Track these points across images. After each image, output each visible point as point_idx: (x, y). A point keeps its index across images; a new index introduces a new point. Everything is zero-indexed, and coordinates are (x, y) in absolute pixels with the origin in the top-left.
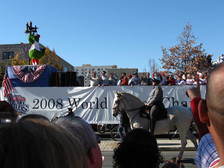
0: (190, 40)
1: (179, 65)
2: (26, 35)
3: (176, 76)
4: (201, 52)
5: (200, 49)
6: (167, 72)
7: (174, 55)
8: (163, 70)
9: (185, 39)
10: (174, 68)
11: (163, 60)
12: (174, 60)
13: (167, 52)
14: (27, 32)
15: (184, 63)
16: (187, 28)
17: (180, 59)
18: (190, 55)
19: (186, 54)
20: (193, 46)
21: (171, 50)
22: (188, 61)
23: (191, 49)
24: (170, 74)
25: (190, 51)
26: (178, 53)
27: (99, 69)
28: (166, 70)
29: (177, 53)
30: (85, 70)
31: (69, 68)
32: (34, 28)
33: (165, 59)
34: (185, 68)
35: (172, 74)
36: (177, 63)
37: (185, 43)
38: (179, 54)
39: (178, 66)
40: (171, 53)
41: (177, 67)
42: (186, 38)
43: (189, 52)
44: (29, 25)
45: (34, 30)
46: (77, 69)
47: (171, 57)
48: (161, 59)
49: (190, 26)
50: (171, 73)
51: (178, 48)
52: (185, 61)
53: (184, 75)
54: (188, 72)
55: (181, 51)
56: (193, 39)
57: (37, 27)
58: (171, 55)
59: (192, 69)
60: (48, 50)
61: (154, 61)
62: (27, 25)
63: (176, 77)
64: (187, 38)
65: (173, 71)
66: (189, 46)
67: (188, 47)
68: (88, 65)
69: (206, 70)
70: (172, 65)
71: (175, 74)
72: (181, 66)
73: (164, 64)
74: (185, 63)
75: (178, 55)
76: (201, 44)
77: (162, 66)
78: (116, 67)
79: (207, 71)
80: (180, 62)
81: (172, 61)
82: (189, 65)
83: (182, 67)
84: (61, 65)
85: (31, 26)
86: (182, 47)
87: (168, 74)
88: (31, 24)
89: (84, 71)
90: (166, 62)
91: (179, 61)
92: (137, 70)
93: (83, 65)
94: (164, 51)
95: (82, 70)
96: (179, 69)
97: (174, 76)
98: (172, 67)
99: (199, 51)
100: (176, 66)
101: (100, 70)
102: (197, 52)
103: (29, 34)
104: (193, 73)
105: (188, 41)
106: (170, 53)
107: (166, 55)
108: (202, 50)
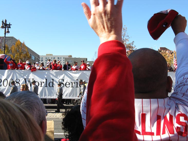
0: (126, 39)
2: (2, 30)
4: (133, 47)
5: (132, 45)
14: (2, 27)
16: (124, 30)
20: (127, 43)
23: (126, 45)
27: (58, 58)
31: (36, 57)
32: (8, 25)
44: (4, 22)
45: (9, 26)
46: (42, 58)
56: (127, 38)
57: (10, 24)
60: (19, 43)
62: (3, 22)
64: (124, 37)
68: (50, 55)
76: (133, 42)
78: (71, 56)
84: (29, 54)
85: (6, 23)
88: (6, 21)
89: (47, 59)
93: (46, 54)
99: (131, 47)
101: (59, 59)
103: (4, 29)
105: (124, 39)
108: (133, 46)
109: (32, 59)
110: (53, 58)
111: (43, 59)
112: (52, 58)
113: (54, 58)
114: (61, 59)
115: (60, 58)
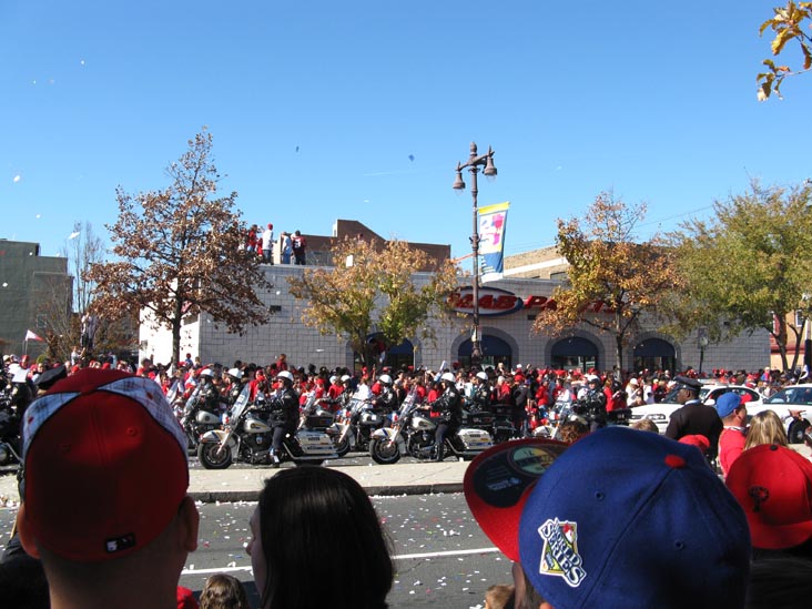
0: (204, 180)
1: (164, 250)
3: (153, 279)
4: (230, 216)
5: (230, 209)
6: (127, 267)
7: (151, 217)
8: (116, 259)
9: (188, 175)
10: (147, 257)
11: (118, 229)
12: (150, 233)
13: (131, 207)
15: (179, 245)
16: (198, 144)
17: (168, 231)
18: (199, 221)
19: (188, 218)
20: (210, 197)
21: (145, 203)
22: (190, 238)
23: (203, 206)
24: (134, 271)
25: (201, 211)
26: (165, 213)
28: (124, 260)
29: (161, 212)
33: (123, 227)
34: (181, 259)
35: (140, 273)
36: (157, 243)
37: (189, 187)
38: (165, 217)
39: (159, 252)
40: (144, 210)
41: (156, 254)
42: (193, 171)
43: (197, 214)
47: (142, 222)
48: (112, 225)
49: (206, 138)
50: (138, 269)
51: (165, 199)
52: (183, 238)
53: (176, 280)
54: (189, 271)
55: (174, 210)
56: (210, 177)
58: (143, 218)
59: (201, 264)
61: (88, 230)
63: (151, 282)
64: (196, 171)
65: (145, 264)
66: (199, 195)
67: (196, 200)
69: (240, 270)
70: (143, 245)
71: (148, 275)
72: (168, 251)
73: (120, 241)
74: (184, 244)
75: (162, 220)
76: (234, 194)
77: (113, 247)
79: (242, 273)
80: (169, 239)
81: (144, 234)
82: (193, 251)
83: (173, 255)
86: (176, 196)
87: (129, 273)
90: (126, 237)
91: (165, 237)
92: (37, 247)
94: (124, 202)
96: (164, 261)
98: (143, 252)
99: (225, 214)
100: (154, 250)
102: (220, 216)
104: (202, 274)
105: (198, 180)
106: (139, 211)
107: (129, 214)
108: (233, 211)
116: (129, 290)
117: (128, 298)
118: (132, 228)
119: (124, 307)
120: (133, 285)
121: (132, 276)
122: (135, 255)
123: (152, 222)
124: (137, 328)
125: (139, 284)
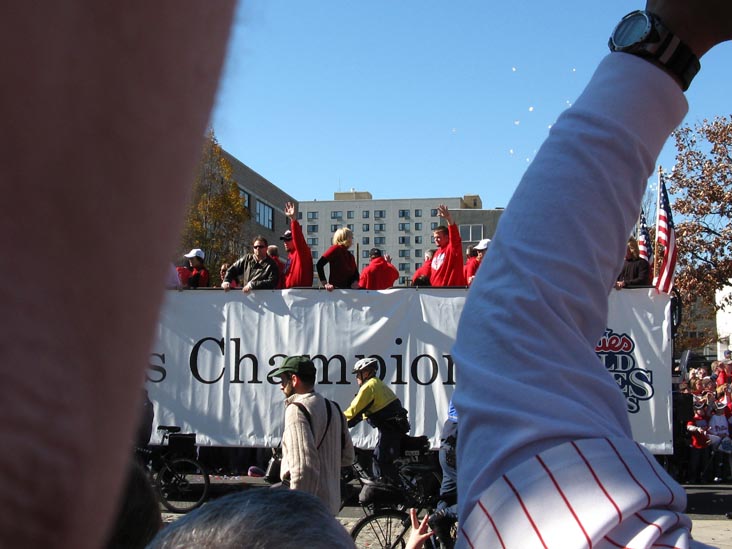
10: (722, 212)
12: (724, 177)
13: (693, 142)
21: (712, 135)
24: (705, 234)
27: (404, 214)
30: (345, 218)
31: (276, 208)
33: (684, 173)
35: (713, 238)
40: (712, 146)
46: (313, 214)
47: (711, 163)
50: (709, 231)
58: (711, 157)
65: (718, 223)
68: (358, 195)
70: (715, 196)
71: (725, 238)
78: (475, 201)
81: (715, 179)
84: (242, 195)
87: (698, 238)
90: (689, 185)
93: (336, 194)
94: (682, 136)
95: (335, 216)
97: (723, 244)
98: (714, 204)
101: (408, 218)
106: (705, 147)
107: (691, 153)
109: (258, 224)
110: (372, 215)
111: (316, 222)
112: (367, 216)
113: (381, 214)
114: (418, 220)
115: (412, 215)
116: (700, 262)
117: (699, 274)
118: (696, 173)
119: (692, 287)
120: (705, 254)
121: (701, 242)
122: (704, 211)
123: (724, 162)
124: (713, 316)
125: (712, 251)
